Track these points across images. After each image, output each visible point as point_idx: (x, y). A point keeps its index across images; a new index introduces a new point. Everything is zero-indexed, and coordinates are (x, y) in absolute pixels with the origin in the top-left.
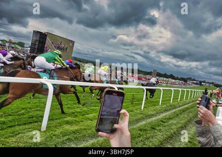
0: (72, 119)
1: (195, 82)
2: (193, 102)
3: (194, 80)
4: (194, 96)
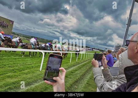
0: (12, 74)
1: (90, 49)
2: (88, 60)
3: (89, 47)
4: (89, 57)
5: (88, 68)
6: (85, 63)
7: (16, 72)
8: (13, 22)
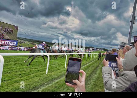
0: (19, 79)
1: (94, 49)
2: (94, 60)
3: (93, 48)
4: (94, 57)
5: (93, 68)
6: (90, 63)
7: (23, 76)
8: (17, 28)
